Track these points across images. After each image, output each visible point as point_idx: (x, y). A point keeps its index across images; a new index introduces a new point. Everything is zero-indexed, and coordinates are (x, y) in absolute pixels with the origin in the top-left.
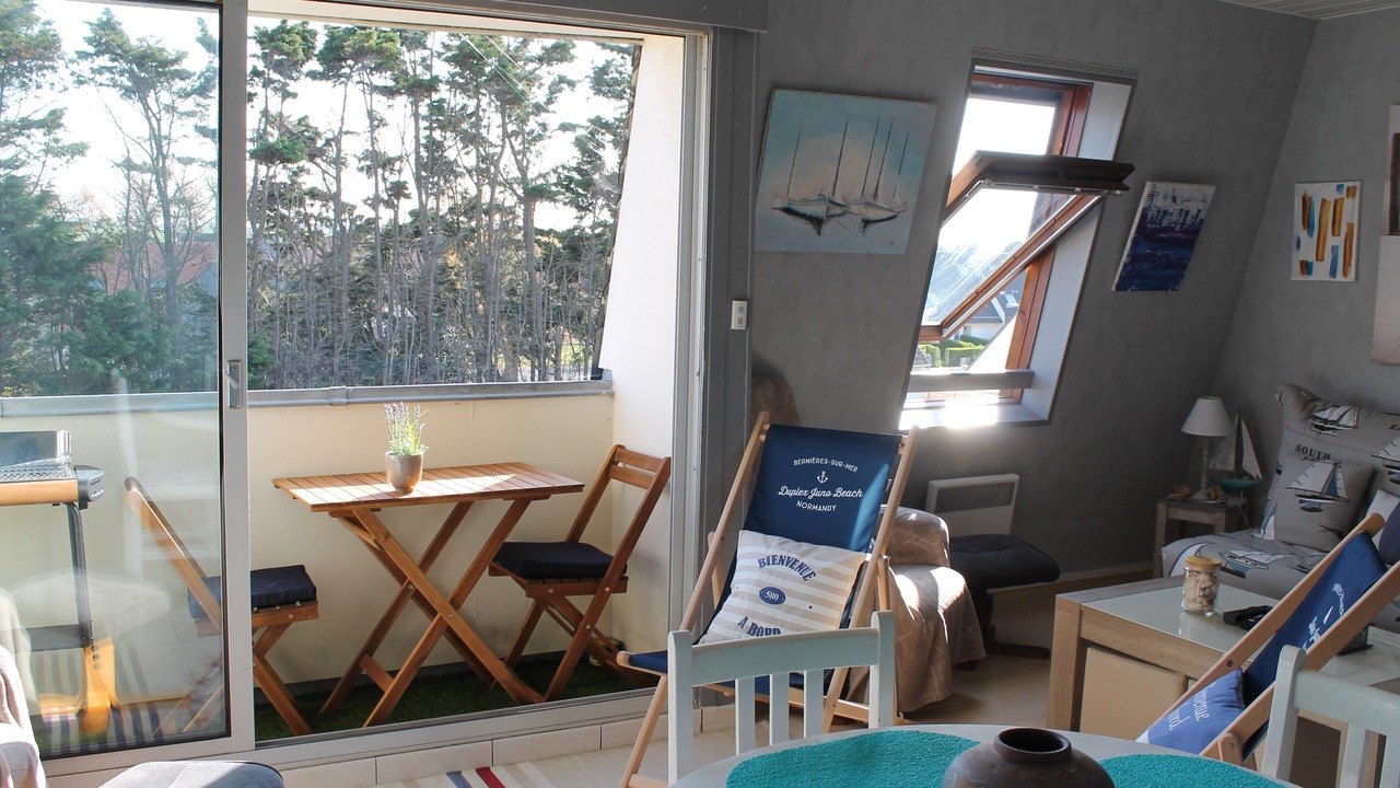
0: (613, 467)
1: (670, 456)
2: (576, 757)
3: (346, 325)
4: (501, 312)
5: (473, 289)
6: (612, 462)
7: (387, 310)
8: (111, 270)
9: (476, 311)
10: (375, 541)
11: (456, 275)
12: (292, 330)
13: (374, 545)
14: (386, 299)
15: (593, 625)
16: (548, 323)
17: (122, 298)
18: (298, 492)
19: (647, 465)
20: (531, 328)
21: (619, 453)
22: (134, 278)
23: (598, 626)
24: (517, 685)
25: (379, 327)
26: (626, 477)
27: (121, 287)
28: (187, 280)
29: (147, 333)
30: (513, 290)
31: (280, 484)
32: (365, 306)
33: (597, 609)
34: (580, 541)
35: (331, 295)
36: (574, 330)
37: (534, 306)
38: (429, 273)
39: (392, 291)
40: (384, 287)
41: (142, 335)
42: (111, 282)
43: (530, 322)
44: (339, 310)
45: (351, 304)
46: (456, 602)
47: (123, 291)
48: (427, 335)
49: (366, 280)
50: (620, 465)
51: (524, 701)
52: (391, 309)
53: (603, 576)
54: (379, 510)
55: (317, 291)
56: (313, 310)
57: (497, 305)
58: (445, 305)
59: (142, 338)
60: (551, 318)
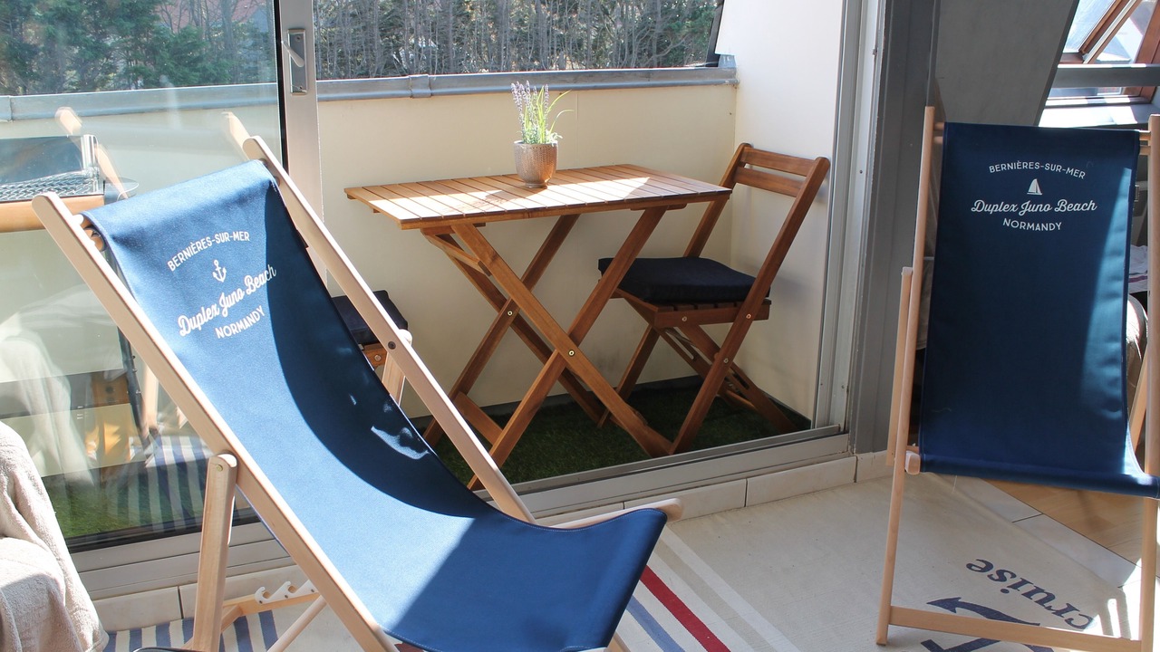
0: (740, 169)
1: (828, 154)
2: (716, 516)
3: (378, 54)
4: (511, 40)
5: (487, 20)
6: (739, 163)
7: (413, 41)
8: (174, 12)
9: (490, 40)
10: (480, 264)
11: (471, 8)
12: (332, 60)
13: (478, 269)
14: (412, 31)
15: (731, 358)
16: (552, 48)
17: (185, 34)
18: (380, 204)
19: (790, 167)
20: (537, 54)
21: (746, 154)
22: (194, 18)
23: (736, 361)
24: (646, 432)
25: (407, 55)
26: (757, 181)
27: (182, 26)
28: (240, 18)
29: (208, 65)
30: (521, 20)
31: (355, 194)
32: (394, 37)
33: (736, 339)
34: (702, 256)
35: (364, 28)
36: (576, 56)
37: (541, 34)
38: (449, 7)
39: (416, 24)
40: (409, 19)
41: (204, 67)
42: (175, 22)
43: (537, 49)
44: (372, 41)
45: (382, 36)
46: (576, 336)
47: (185, 29)
48: (448, 62)
49: (394, 14)
50: (747, 166)
51: (656, 452)
52: (417, 40)
53: (743, 299)
54: (483, 225)
55: (352, 25)
56: (349, 42)
57: (507, 34)
58: (463, 35)
59: (205, 70)
60: (555, 43)
